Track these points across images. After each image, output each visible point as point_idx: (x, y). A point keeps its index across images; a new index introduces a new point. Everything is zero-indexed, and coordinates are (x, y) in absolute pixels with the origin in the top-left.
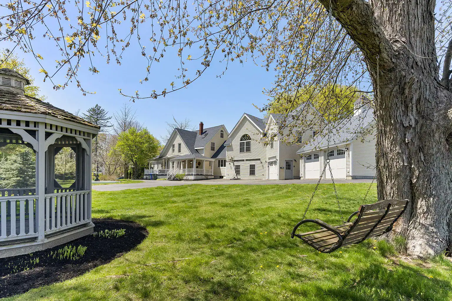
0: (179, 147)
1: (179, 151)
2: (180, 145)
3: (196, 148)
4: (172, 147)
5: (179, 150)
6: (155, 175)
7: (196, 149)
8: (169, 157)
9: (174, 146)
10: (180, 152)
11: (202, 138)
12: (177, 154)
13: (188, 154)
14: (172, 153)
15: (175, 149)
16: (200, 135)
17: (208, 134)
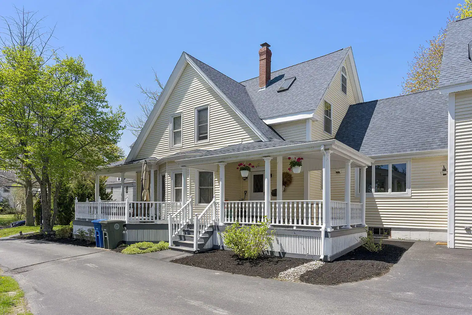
0: (199, 122)
1: (202, 135)
2: (202, 112)
3: (268, 122)
4: (170, 127)
5: (199, 133)
6: (117, 226)
7: (270, 126)
8: (159, 157)
9: (177, 120)
10: (206, 138)
11: (278, 92)
12: (194, 146)
13: (243, 143)
14: (171, 145)
15: (181, 130)
16: (261, 89)
17: (295, 79)
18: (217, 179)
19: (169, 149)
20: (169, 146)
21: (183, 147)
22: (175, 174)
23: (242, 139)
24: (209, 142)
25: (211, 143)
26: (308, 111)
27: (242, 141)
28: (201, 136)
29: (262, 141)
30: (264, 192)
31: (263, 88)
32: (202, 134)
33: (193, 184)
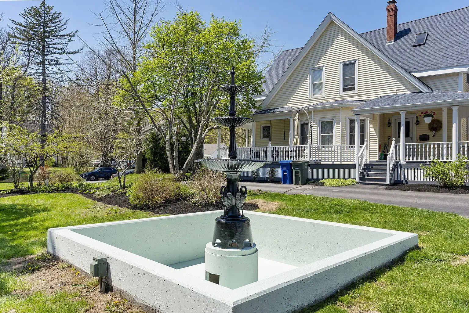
0: (344, 75)
2: (347, 66)
4: (310, 77)
5: (345, 85)
6: (306, 166)
8: (296, 107)
9: (318, 73)
10: (352, 90)
11: (414, 46)
12: (339, 96)
13: (398, 93)
14: (310, 95)
15: (322, 82)
16: (389, 42)
17: (428, 34)
18: (372, 126)
19: (308, 99)
20: (308, 97)
21: (326, 98)
22: (322, 122)
23: (396, 90)
24: (358, 93)
25: (359, 94)
26: (463, 65)
27: (397, 92)
28: (345, 87)
29: (422, 92)
30: (410, 136)
31: (391, 42)
32: (347, 86)
33: (345, 131)
